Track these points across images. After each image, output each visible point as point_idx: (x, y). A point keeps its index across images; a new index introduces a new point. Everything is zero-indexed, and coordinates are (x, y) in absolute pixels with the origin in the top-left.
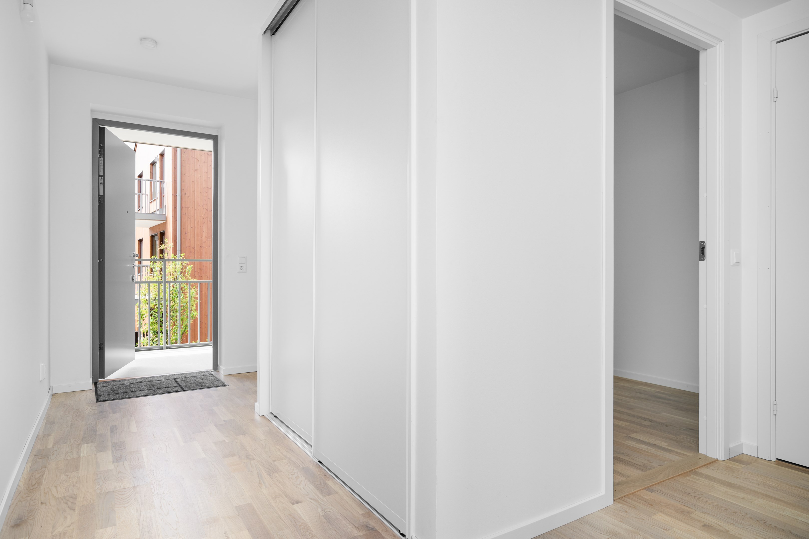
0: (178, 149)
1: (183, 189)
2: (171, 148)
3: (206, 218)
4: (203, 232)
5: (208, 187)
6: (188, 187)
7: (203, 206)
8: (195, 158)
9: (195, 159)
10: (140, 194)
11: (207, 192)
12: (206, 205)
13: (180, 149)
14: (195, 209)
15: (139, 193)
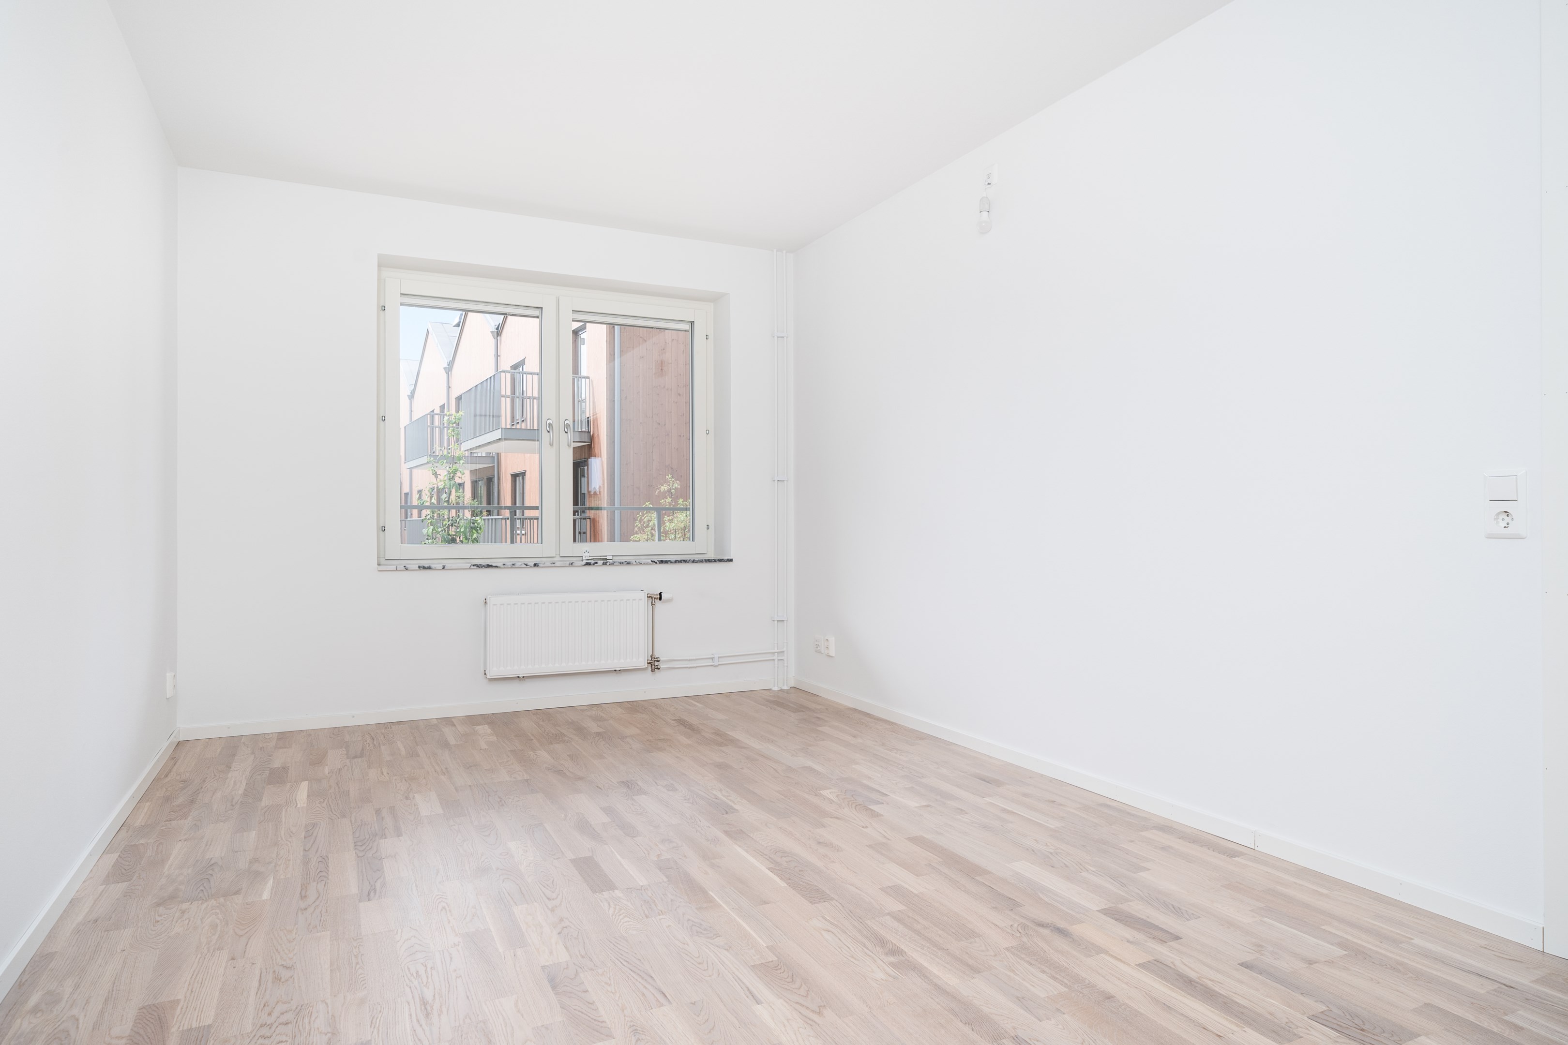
0: (616, 326)
1: (623, 390)
2: (605, 325)
3: (657, 437)
4: (653, 460)
5: (659, 386)
6: (630, 386)
7: (653, 417)
8: (641, 337)
9: (641, 339)
10: (514, 397)
11: (658, 394)
12: (657, 415)
13: (619, 326)
14: (641, 423)
15: (513, 395)
